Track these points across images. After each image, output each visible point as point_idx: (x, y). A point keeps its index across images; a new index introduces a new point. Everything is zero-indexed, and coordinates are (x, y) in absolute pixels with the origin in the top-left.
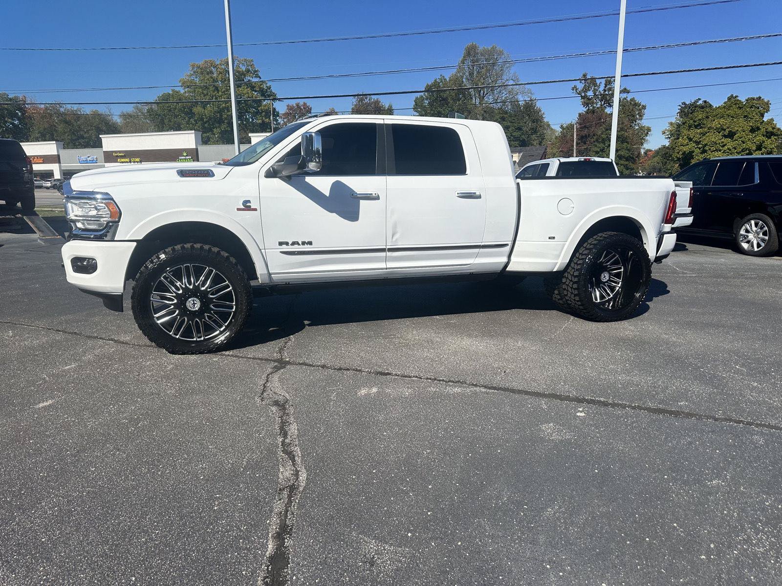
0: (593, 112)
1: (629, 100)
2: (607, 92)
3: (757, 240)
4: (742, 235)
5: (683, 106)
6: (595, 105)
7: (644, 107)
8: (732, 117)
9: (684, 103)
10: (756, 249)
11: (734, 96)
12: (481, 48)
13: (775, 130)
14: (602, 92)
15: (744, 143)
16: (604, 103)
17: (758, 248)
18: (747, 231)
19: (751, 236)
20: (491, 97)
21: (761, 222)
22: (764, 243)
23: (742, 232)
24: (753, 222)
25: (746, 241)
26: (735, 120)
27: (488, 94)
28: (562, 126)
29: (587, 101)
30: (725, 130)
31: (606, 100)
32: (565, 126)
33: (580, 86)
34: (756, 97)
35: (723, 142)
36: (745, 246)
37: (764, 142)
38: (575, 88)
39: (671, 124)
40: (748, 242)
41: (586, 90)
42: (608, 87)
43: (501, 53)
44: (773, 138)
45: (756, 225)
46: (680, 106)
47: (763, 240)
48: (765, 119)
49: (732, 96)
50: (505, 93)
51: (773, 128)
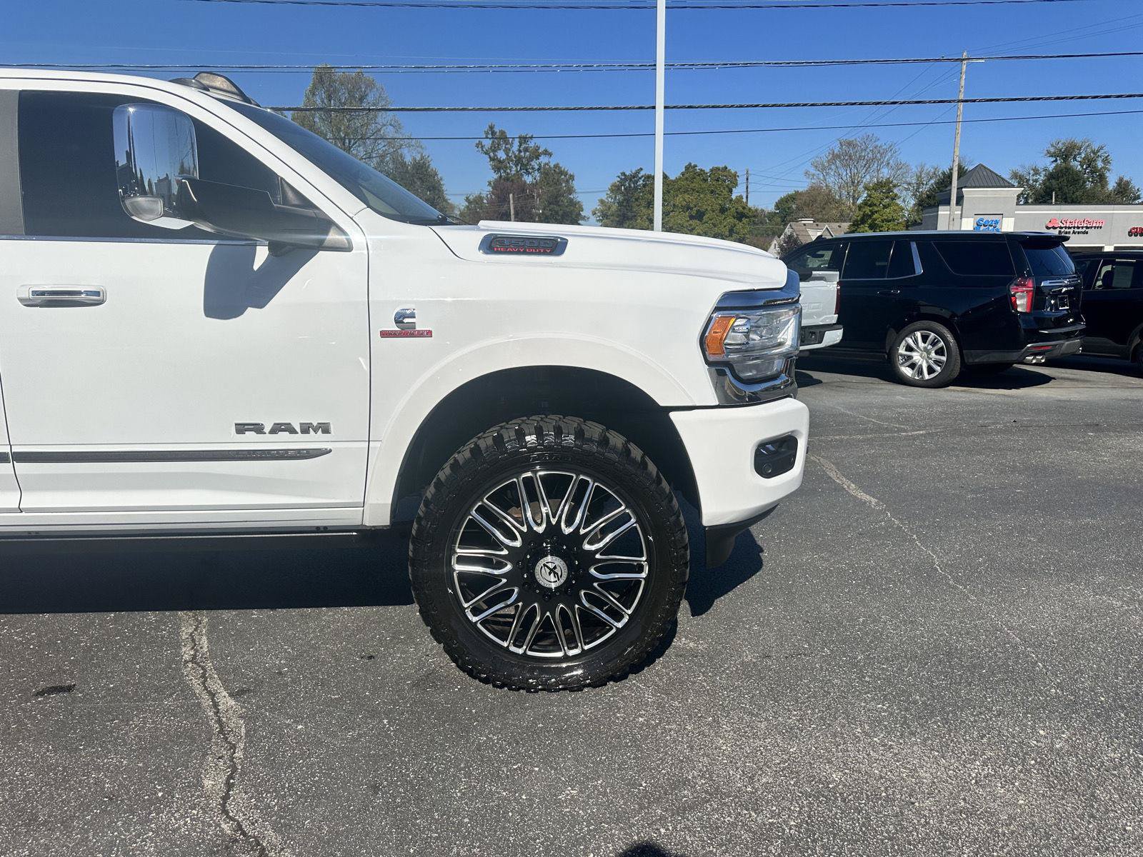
0: (507, 179)
1: (552, 166)
2: (522, 154)
3: (927, 362)
4: (901, 355)
5: (623, 177)
6: (509, 171)
7: (572, 177)
8: (698, 192)
9: (623, 174)
10: (927, 377)
11: (692, 164)
12: (339, 74)
13: (745, 211)
14: (517, 153)
15: (715, 226)
16: (521, 169)
17: (929, 373)
18: (909, 349)
19: (916, 357)
20: (361, 149)
21: (933, 334)
22: (940, 366)
23: (902, 350)
24: (918, 334)
25: (908, 363)
26: (702, 196)
27: (357, 144)
28: (467, 198)
29: (498, 166)
30: (691, 209)
31: (523, 164)
32: (471, 198)
33: (487, 143)
34: (721, 166)
35: (691, 225)
36: (907, 372)
37: (735, 225)
38: (479, 145)
39: (602, 202)
40: (912, 366)
41: (495, 149)
42: (523, 146)
43: (370, 85)
44: (744, 220)
45: (925, 338)
46: (619, 177)
47: (937, 362)
48: (734, 197)
49: (690, 164)
50: (383, 144)
51: (744, 208)
